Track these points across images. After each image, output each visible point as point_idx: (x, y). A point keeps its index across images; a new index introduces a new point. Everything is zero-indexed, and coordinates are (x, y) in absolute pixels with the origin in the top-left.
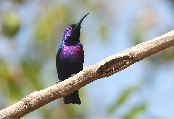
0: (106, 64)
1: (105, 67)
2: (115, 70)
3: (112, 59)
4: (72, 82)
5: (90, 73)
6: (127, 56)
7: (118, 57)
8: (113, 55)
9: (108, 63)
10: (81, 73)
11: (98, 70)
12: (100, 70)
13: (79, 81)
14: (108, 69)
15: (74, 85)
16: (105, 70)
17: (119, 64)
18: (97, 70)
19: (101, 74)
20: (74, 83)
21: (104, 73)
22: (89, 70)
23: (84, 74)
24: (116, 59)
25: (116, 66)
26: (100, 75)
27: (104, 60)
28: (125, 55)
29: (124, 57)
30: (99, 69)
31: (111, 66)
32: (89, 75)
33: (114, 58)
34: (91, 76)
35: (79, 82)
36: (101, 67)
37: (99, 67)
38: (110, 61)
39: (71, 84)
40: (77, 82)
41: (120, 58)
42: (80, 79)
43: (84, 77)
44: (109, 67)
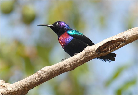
0: (103, 45)
1: (102, 47)
2: (111, 50)
3: (108, 41)
5: (90, 52)
6: (120, 39)
7: (113, 40)
8: (109, 38)
9: (105, 44)
10: (83, 52)
11: (97, 50)
12: (99, 50)
13: (82, 58)
14: (105, 49)
15: (78, 61)
16: (103, 49)
17: (114, 45)
18: (96, 50)
19: (100, 53)
20: (77, 60)
21: (102, 52)
22: (89, 49)
23: (86, 53)
24: (111, 41)
25: (111, 46)
26: (98, 54)
27: (102, 42)
28: (119, 38)
29: (118, 39)
30: (98, 49)
31: (108, 47)
32: (90, 53)
33: (110, 40)
34: (91, 55)
35: (81, 60)
36: (100, 47)
37: (98, 47)
38: (106, 43)
39: (75, 61)
40: (80, 59)
41: (115, 40)
42: (82, 57)
43: (85, 55)
44: (106, 48)
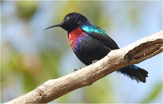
0: (135, 48)
1: (134, 51)
2: (146, 55)
3: (142, 43)
4: (94, 70)
5: (116, 59)
6: (160, 39)
7: (149, 41)
8: (145, 38)
9: (138, 47)
10: (105, 59)
11: (126, 56)
12: (129, 56)
13: (103, 68)
14: (138, 55)
15: (97, 72)
16: (134, 55)
17: (152, 49)
18: (124, 55)
19: (130, 60)
20: (97, 70)
21: (133, 59)
22: (115, 55)
23: (109, 60)
24: (147, 43)
25: (147, 51)
26: (128, 61)
27: (133, 44)
28: (158, 38)
29: (157, 40)
30: (127, 54)
31: (142, 52)
32: (116, 61)
33: (145, 41)
34: (117, 63)
35: (102, 70)
36: (130, 51)
37: (128, 52)
38: (140, 45)
39: (94, 72)
40: (100, 69)
41: (152, 41)
42: (104, 65)
43: (109, 63)
44: (139, 52)
